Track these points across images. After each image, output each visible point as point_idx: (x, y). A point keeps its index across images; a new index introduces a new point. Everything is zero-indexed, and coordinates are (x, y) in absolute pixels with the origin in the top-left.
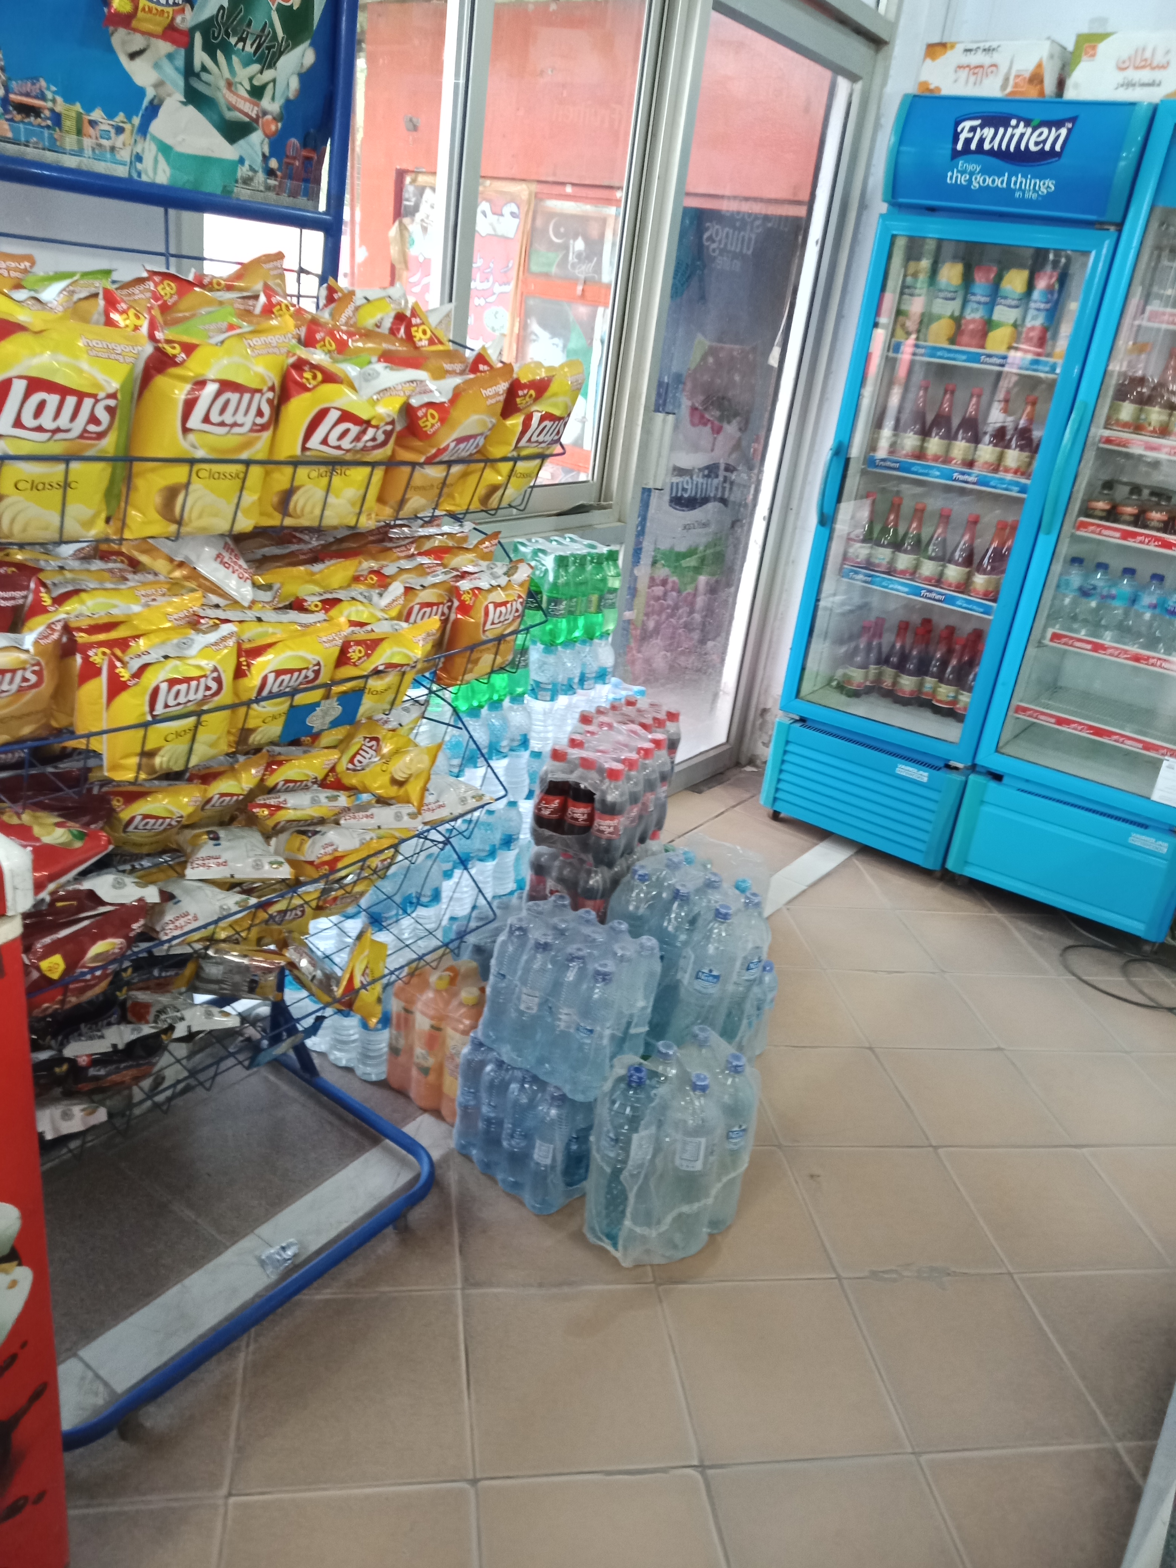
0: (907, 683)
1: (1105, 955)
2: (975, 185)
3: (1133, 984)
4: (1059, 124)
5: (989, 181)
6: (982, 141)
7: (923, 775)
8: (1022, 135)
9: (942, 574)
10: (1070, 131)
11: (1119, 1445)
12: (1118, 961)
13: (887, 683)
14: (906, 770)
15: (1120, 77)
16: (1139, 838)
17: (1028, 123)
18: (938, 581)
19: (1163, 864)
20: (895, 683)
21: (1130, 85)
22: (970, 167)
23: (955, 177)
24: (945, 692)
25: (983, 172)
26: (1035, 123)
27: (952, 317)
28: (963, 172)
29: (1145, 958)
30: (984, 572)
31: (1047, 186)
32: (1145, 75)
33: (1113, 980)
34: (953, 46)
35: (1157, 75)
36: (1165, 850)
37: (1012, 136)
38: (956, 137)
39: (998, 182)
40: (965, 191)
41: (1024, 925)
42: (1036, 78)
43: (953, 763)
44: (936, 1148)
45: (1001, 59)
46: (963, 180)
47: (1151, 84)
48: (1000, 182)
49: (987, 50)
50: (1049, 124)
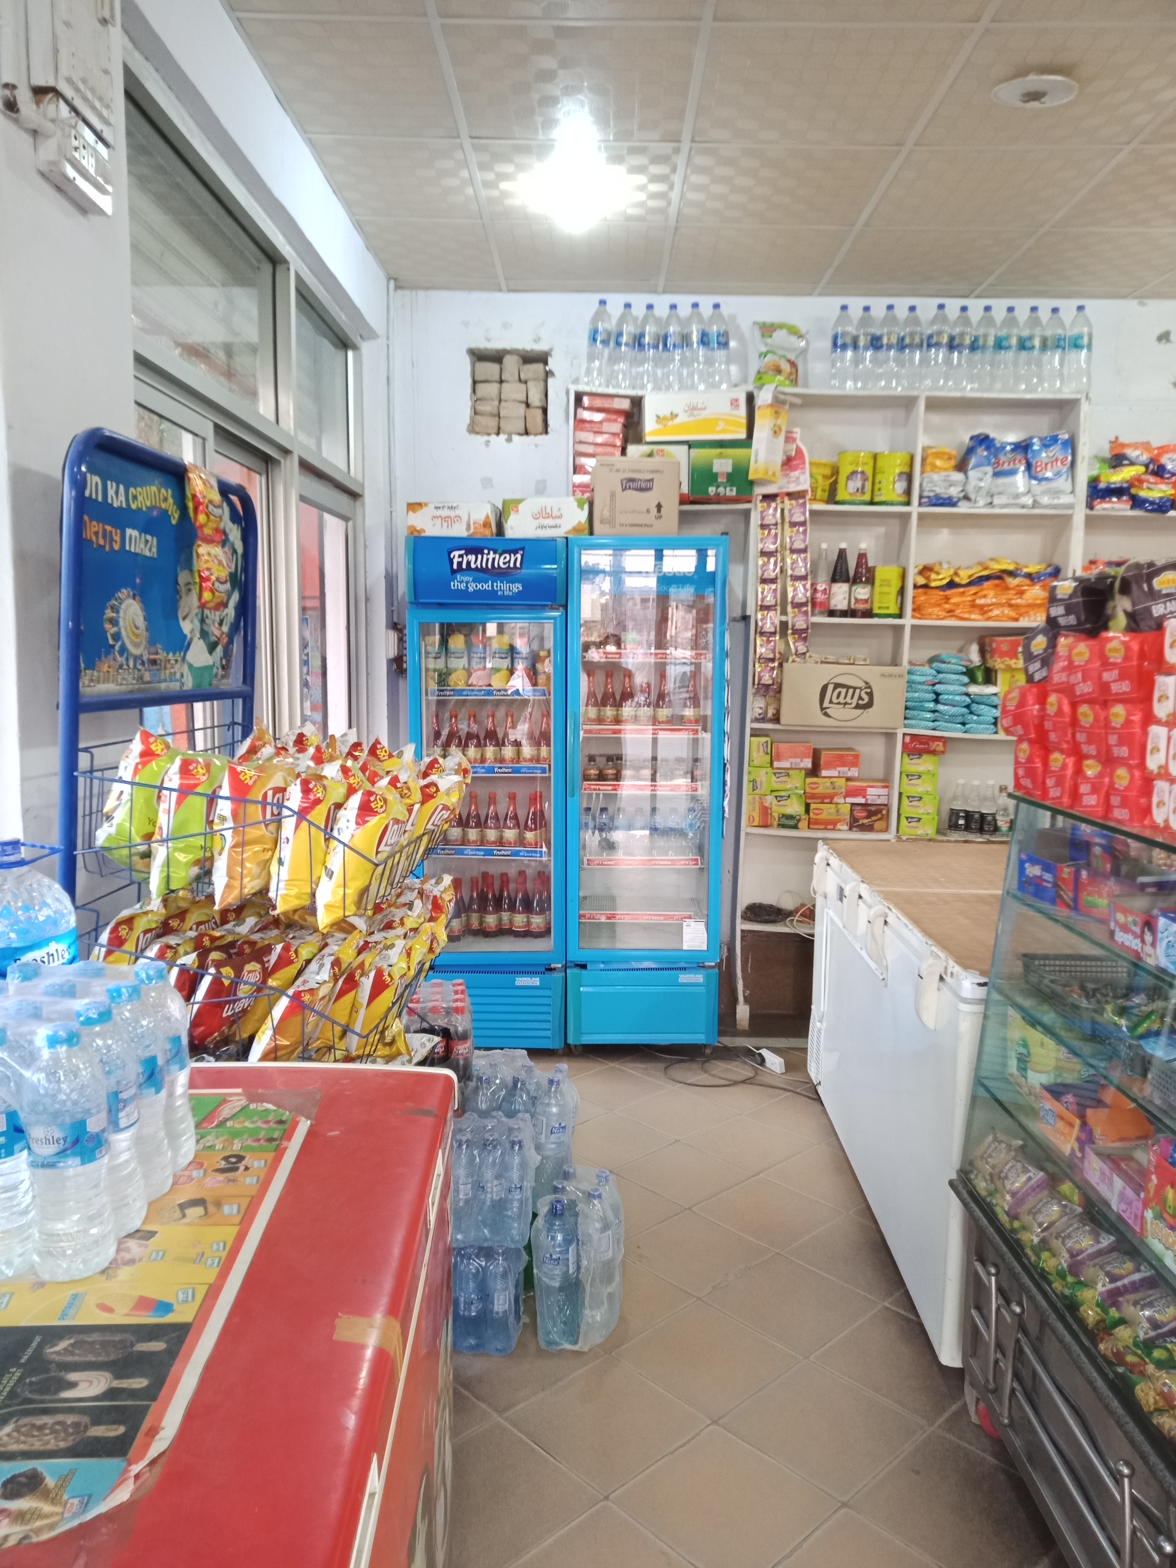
0: (491, 920)
1: (687, 1065)
2: (471, 589)
3: (714, 1076)
4: (515, 552)
5: (479, 586)
6: (469, 563)
7: (536, 981)
8: (494, 559)
9: (501, 837)
10: (522, 556)
11: (886, 1304)
12: (695, 1066)
13: (475, 924)
14: (522, 981)
15: (536, 523)
16: (684, 978)
17: (495, 552)
18: (500, 842)
19: (703, 990)
20: (481, 923)
21: (543, 527)
22: (465, 579)
23: (455, 585)
24: (519, 920)
25: (474, 581)
26: (500, 551)
27: (464, 668)
28: (461, 582)
29: (709, 1058)
30: (531, 830)
31: (517, 587)
32: (551, 522)
33: (701, 1078)
34: (426, 505)
35: (558, 522)
36: (702, 980)
37: (488, 560)
38: (451, 561)
39: (485, 586)
40: (465, 593)
41: (631, 1065)
42: (486, 524)
43: (553, 966)
44: (690, 1209)
45: (462, 512)
46: (462, 586)
47: (556, 526)
48: (487, 587)
49: (451, 508)
50: (509, 552)
